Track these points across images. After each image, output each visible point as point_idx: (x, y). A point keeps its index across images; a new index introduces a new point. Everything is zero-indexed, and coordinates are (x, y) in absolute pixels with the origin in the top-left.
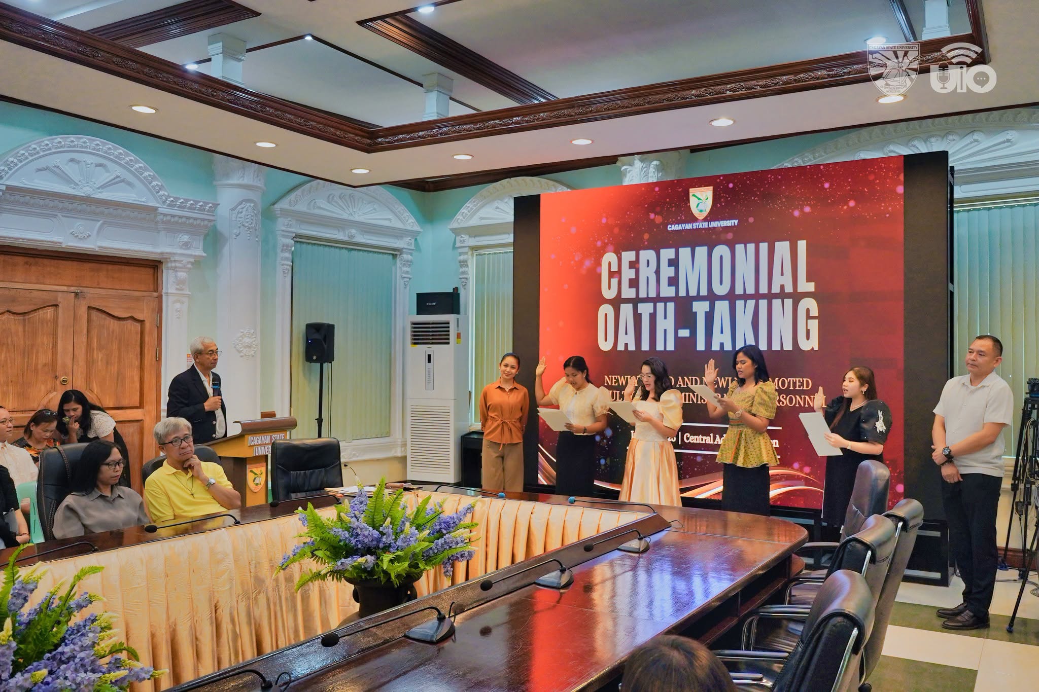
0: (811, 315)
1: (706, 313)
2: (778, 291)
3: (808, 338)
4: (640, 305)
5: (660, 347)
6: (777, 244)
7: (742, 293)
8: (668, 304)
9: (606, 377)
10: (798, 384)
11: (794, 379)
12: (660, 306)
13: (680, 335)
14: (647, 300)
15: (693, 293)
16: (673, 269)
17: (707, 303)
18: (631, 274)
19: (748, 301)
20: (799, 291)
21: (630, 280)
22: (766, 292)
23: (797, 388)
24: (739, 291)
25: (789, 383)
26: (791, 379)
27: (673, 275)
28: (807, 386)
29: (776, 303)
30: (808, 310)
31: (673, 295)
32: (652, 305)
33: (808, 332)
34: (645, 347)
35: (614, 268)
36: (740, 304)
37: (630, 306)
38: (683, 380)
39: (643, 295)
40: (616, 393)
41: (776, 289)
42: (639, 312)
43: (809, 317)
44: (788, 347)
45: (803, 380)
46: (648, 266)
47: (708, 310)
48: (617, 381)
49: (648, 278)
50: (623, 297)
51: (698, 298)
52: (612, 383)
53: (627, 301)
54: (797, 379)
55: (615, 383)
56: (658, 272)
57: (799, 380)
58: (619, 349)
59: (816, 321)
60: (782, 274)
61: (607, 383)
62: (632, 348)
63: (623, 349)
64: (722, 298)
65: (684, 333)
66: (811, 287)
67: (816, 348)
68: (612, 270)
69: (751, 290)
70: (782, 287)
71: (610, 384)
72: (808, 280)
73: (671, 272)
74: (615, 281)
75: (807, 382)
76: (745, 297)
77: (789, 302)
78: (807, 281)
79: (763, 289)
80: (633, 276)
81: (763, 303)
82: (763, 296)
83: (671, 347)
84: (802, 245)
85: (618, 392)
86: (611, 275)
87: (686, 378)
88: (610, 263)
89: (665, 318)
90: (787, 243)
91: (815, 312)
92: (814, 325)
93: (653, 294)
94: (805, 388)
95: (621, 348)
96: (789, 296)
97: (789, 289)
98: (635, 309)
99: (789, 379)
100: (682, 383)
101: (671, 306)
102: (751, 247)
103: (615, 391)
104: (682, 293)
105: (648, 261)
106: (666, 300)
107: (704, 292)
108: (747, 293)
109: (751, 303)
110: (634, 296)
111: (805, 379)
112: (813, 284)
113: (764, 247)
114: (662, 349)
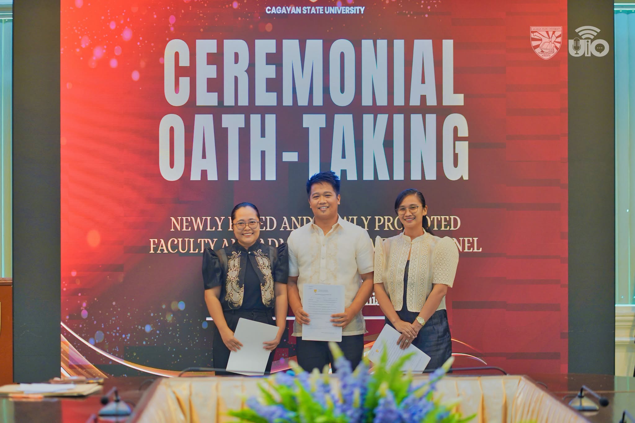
0: (459, 135)
1: (321, 129)
2: (418, 103)
3: (456, 164)
4: (224, 117)
5: (255, 176)
6: (417, 42)
7: (370, 103)
8: (267, 116)
9: (173, 219)
10: (443, 223)
11: (439, 217)
12: (255, 119)
13: (284, 159)
14: (235, 109)
15: (303, 101)
16: (273, 68)
17: (324, 116)
18: (212, 72)
19: (379, 116)
20: (444, 104)
21: (210, 81)
22: (402, 104)
23: (443, 228)
24: (367, 101)
25: (432, 222)
26: (435, 217)
27: (273, 76)
28: (455, 226)
29: (416, 119)
30: (456, 129)
31: (275, 104)
32: (242, 116)
33: (456, 156)
34: (233, 175)
35: (185, 62)
36: (368, 119)
37: (210, 117)
38: (290, 221)
39: (229, 101)
40: (189, 242)
41: (415, 101)
42: (223, 126)
43: (457, 138)
44: (431, 176)
45: (450, 219)
46: (236, 61)
47: (324, 126)
48: (191, 224)
49: (236, 78)
50: (199, 103)
51: (311, 109)
52: (182, 227)
53: (205, 110)
54: (443, 217)
55: (187, 228)
56: (251, 71)
57: (445, 218)
58: (193, 178)
59: (466, 143)
60: (423, 82)
61: (175, 227)
62: (213, 176)
63: (198, 178)
64: (343, 110)
65: (291, 157)
66: (459, 100)
67: (466, 178)
68: (181, 64)
69: (382, 101)
70: (423, 98)
71: (179, 228)
72: (456, 92)
73: (271, 71)
74: (185, 81)
75: (455, 219)
76: (375, 110)
77: (431, 118)
78: (454, 93)
79: (399, 101)
80: (214, 75)
81: (399, 119)
82: (399, 109)
83: (271, 176)
84: (448, 45)
85: (192, 240)
86: (180, 72)
87: (293, 218)
88: (177, 54)
89: (263, 135)
90: (430, 42)
91: (464, 132)
92: (463, 148)
93: (244, 101)
94: (452, 229)
95: (195, 176)
96: (431, 109)
97: (432, 101)
98: (217, 122)
99: (432, 217)
100: (287, 225)
101: (271, 119)
102: (382, 44)
103: (187, 239)
104: (288, 101)
105: (236, 55)
106: (264, 111)
107: (318, 101)
108: (378, 104)
109: (383, 118)
110: (216, 104)
111: (452, 217)
112: (462, 96)
113: (399, 45)
114: (259, 178)
